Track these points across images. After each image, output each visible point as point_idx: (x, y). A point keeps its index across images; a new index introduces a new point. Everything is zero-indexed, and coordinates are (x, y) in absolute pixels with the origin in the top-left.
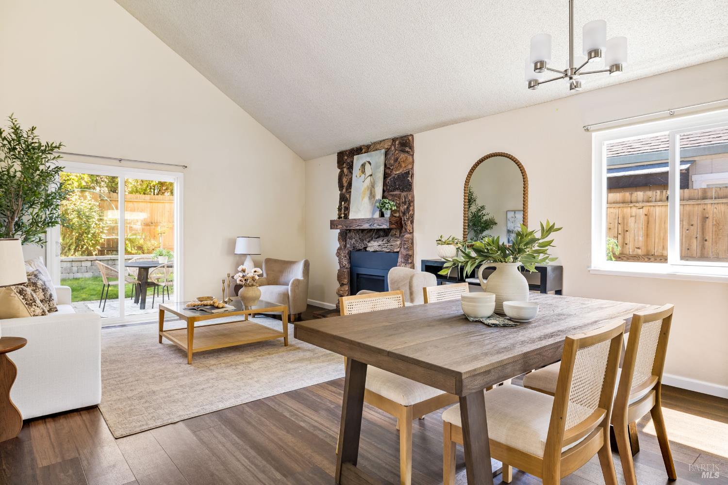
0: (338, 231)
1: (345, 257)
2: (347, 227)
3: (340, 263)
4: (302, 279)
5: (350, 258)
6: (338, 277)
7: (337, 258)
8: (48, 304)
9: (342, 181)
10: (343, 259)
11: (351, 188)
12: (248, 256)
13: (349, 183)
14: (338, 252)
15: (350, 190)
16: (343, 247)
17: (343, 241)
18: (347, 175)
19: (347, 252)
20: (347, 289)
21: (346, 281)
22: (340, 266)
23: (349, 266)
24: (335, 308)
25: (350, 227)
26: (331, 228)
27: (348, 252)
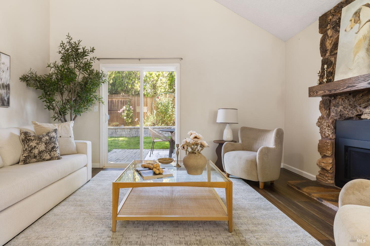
0: (320, 99)
1: (329, 126)
2: (330, 91)
3: (321, 132)
4: (274, 147)
5: (335, 128)
6: (319, 148)
7: (318, 129)
8: (49, 154)
9: (325, 45)
10: (325, 129)
11: (337, 49)
12: (228, 125)
13: (334, 44)
14: (319, 122)
15: (335, 52)
16: (325, 116)
17: (326, 109)
18: (331, 37)
19: (331, 121)
20: (331, 162)
21: (329, 153)
22: (322, 136)
23: (334, 137)
24: (315, 179)
25: (335, 90)
26: (310, 96)
27: (333, 122)
